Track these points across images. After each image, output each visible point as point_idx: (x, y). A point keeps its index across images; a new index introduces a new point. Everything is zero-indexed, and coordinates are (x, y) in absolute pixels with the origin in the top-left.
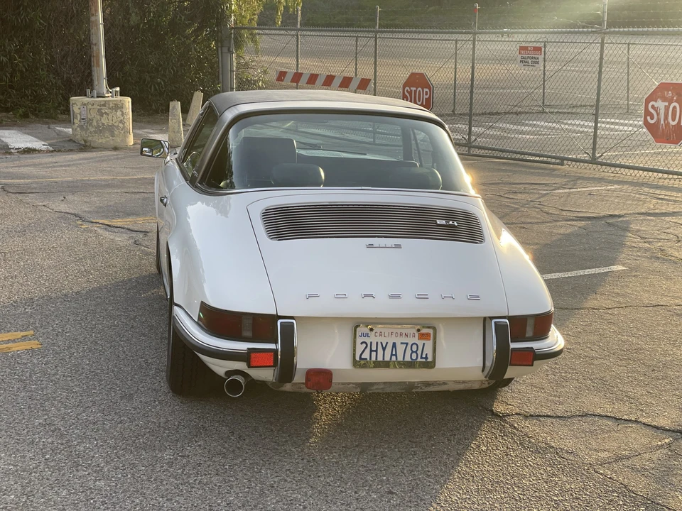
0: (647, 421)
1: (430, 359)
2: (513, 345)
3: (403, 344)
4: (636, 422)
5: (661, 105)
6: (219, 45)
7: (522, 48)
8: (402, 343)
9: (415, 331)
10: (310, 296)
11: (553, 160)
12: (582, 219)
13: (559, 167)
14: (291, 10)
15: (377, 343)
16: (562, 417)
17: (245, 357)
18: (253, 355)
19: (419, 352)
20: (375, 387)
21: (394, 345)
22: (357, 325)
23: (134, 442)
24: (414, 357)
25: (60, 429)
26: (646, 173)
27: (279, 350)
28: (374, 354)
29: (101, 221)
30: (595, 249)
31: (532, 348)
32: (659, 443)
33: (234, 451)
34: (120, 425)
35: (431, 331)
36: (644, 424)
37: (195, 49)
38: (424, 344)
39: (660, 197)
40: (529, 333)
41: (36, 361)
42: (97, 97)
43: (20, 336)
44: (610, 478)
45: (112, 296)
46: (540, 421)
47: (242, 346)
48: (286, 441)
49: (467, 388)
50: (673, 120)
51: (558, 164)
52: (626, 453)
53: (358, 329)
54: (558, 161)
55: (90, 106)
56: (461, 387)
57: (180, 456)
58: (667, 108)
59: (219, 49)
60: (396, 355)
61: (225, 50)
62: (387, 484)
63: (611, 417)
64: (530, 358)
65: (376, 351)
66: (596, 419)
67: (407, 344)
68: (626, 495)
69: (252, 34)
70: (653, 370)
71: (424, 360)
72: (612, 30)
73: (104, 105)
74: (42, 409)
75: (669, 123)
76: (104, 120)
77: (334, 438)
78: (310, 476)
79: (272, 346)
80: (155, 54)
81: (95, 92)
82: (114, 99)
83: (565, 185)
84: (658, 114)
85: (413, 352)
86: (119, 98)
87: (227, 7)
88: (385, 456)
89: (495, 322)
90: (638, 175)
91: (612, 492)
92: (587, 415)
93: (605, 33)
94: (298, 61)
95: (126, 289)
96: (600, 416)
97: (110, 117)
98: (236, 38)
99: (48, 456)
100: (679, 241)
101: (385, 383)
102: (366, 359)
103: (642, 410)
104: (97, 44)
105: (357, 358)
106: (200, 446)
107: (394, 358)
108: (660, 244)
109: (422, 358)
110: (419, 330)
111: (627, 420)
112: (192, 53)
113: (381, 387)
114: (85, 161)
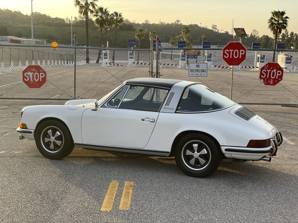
5: (30, 74)
10: (269, 132)
50: (37, 79)
58: (33, 75)
75: (35, 80)
84: (29, 77)
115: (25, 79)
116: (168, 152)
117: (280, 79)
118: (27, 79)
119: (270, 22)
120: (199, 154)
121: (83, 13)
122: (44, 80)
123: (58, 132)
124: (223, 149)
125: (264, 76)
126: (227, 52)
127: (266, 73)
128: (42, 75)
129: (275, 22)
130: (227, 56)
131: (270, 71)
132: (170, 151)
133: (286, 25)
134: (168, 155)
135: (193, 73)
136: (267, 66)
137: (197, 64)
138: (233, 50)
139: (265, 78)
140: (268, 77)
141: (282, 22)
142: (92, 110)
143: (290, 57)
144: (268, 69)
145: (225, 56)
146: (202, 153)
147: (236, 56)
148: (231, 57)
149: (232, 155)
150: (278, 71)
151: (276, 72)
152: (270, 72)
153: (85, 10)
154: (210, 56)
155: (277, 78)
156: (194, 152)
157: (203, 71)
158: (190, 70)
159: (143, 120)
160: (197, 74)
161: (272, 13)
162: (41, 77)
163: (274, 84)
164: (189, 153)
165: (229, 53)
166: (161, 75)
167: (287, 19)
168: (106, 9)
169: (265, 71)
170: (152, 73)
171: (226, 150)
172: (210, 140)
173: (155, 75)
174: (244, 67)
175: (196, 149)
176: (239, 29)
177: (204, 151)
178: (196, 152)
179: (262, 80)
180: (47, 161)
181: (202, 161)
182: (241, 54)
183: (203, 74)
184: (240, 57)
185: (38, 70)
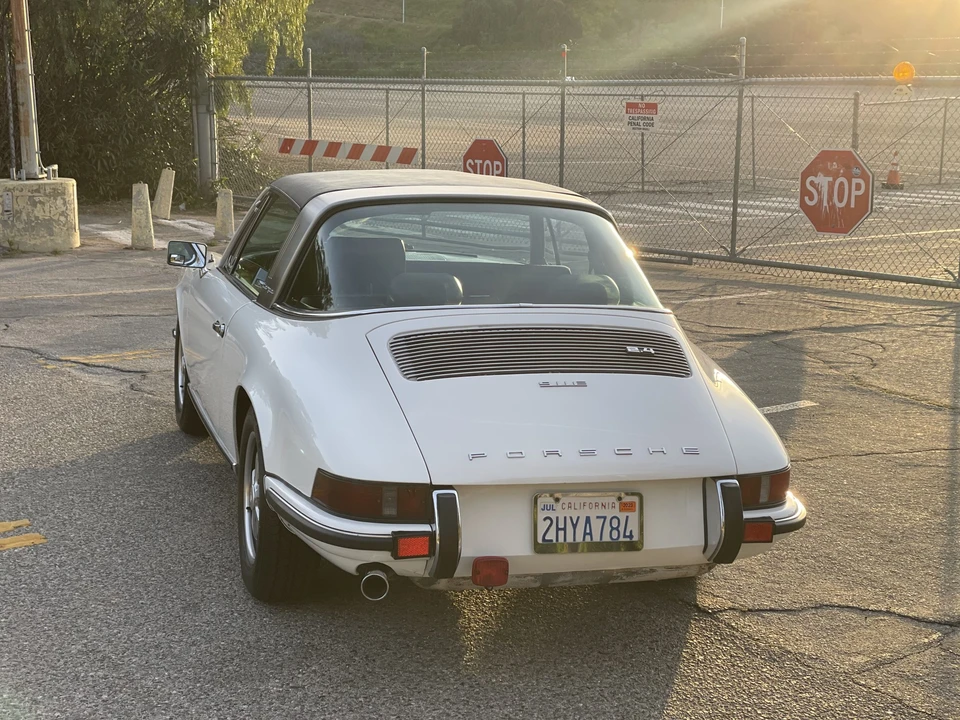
0: (902, 610)
1: (635, 538)
2: (747, 515)
3: (600, 518)
4: (889, 613)
5: (823, 180)
6: (194, 102)
7: (630, 106)
8: (598, 517)
9: (614, 499)
10: (475, 456)
11: (678, 258)
12: (738, 338)
13: (686, 266)
14: (288, 52)
15: (565, 518)
16: (790, 610)
17: (391, 544)
18: (401, 541)
19: (621, 529)
20: (561, 579)
21: (588, 520)
22: (538, 495)
23: (221, 670)
24: (615, 536)
25: (110, 658)
26: (805, 272)
27: (438, 532)
28: (561, 533)
29: (73, 358)
30: (768, 379)
31: (770, 518)
32: (926, 640)
33: (364, 677)
34: (194, 648)
35: (636, 499)
36: (899, 615)
37: (160, 109)
38: (627, 517)
39: (833, 305)
40: (764, 498)
41: (45, 563)
42: (27, 179)
43: (11, 528)
44: (876, 690)
45: (124, 465)
46: (763, 617)
47: (384, 530)
48: (432, 660)
49: (680, 576)
50: (841, 201)
51: (685, 263)
52: (887, 655)
53: (539, 501)
54: (684, 258)
55: (17, 193)
56: (674, 574)
57: (291, 687)
58: (831, 186)
59: (194, 108)
60: (590, 534)
61: (203, 109)
62: (586, 713)
63: (853, 608)
64: (769, 531)
65: (564, 529)
66: (835, 611)
67: (605, 518)
68: (904, 713)
69: (239, 86)
70: (891, 542)
71: (628, 539)
72: (754, 79)
73: (38, 191)
74: (75, 629)
75: (834, 205)
76: (38, 212)
77: (496, 653)
78: (479, 707)
79: (426, 528)
80: (101, 117)
81: (24, 172)
82: (52, 181)
83: (702, 291)
84: (819, 193)
85: (613, 529)
86: (59, 180)
87: (204, 49)
88: (573, 675)
89: (721, 485)
90: (794, 276)
91: (885, 709)
92: (822, 606)
93: (743, 85)
94: (310, 124)
95: (140, 454)
96: (839, 606)
97: (47, 208)
98: (218, 92)
99: (105, 697)
100: (875, 365)
101: (573, 573)
102: (552, 541)
103: (891, 597)
104: (26, 103)
105: (540, 541)
106: (314, 671)
107: (588, 538)
108: (851, 370)
109: (625, 536)
110: (620, 499)
111: (876, 611)
112: (156, 115)
113: (568, 579)
114: (18, 272)
115: (806, 198)
118: (811, 199)
124: (266, 487)
128: (858, 187)
159: (215, 325)
162: (855, 193)
185: (848, 168)
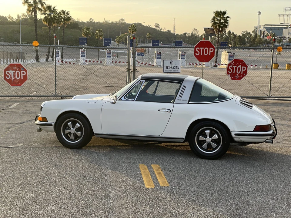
5: (12, 72)
50: (18, 77)
58: (14, 73)
75: (16, 78)
84: (11, 75)
115: (6, 77)
116: (183, 139)
117: (245, 74)
118: (8, 77)
119: (212, 21)
120: (211, 139)
121: (31, 11)
122: (25, 78)
123: (77, 124)
124: (233, 134)
125: (230, 71)
126: (198, 49)
127: (233, 68)
128: (23, 73)
129: (217, 22)
130: (198, 53)
131: (236, 66)
132: (184, 137)
133: (228, 24)
134: (183, 141)
135: (167, 69)
136: (234, 62)
137: (171, 61)
138: (203, 48)
139: (231, 73)
140: (234, 73)
141: (223, 21)
142: (111, 103)
143: (232, 54)
144: (234, 65)
145: (196, 53)
146: (213, 138)
147: (206, 53)
148: (201, 55)
149: (241, 139)
150: (243, 67)
151: (241, 67)
152: (236, 68)
153: (33, 8)
154: (159, 54)
155: (242, 73)
156: (206, 138)
157: (177, 67)
158: (164, 67)
159: (159, 111)
160: (171, 71)
161: (215, 13)
162: (22, 75)
163: (240, 78)
164: (201, 138)
165: (200, 51)
166: (137, 72)
167: (228, 19)
168: (55, 8)
169: (232, 67)
170: (129, 69)
171: (236, 134)
172: (221, 127)
173: (131, 71)
174: (191, 64)
175: (208, 135)
176: (209, 28)
177: (216, 136)
178: (208, 137)
179: (229, 75)
180: (69, 151)
181: (214, 145)
182: (210, 51)
183: (176, 71)
184: (210, 55)
185: (19, 68)
